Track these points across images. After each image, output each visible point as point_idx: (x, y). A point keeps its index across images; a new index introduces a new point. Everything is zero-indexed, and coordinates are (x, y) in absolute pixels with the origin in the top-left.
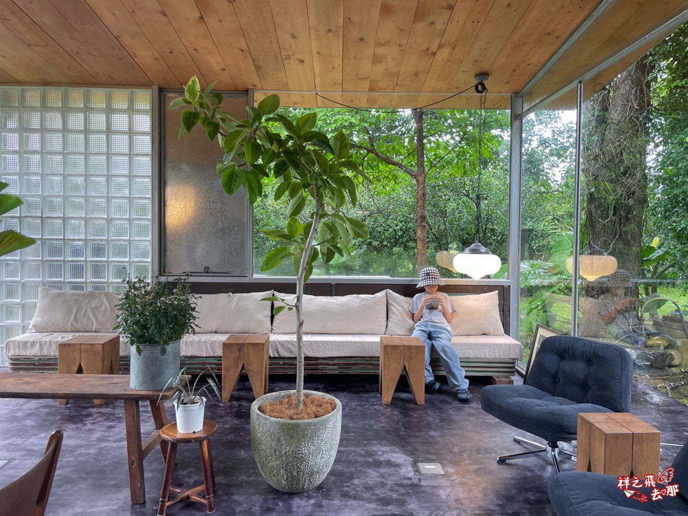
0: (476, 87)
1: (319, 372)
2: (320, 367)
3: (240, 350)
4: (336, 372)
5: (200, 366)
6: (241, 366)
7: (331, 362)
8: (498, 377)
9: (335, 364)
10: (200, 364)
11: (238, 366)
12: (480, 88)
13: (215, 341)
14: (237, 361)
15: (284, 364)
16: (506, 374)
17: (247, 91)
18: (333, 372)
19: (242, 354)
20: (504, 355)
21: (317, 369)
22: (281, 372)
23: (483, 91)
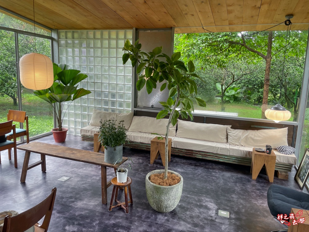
0: (286, 22)
1: (193, 156)
2: (194, 154)
3: (157, 145)
4: (201, 158)
5: (145, 147)
6: (158, 151)
7: (199, 153)
8: (281, 172)
9: (200, 154)
10: (145, 146)
11: (156, 151)
12: (287, 23)
13: (152, 138)
14: (156, 148)
15: (178, 151)
16: (286, 171)
17: (171, 28)
18: (199, 157)
19: (158, 146)
20: (286, 162)
21: (192, 155)
22: (177, 154)
23: (289, 25)
